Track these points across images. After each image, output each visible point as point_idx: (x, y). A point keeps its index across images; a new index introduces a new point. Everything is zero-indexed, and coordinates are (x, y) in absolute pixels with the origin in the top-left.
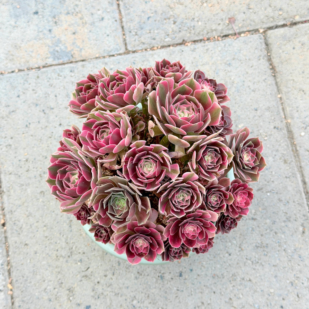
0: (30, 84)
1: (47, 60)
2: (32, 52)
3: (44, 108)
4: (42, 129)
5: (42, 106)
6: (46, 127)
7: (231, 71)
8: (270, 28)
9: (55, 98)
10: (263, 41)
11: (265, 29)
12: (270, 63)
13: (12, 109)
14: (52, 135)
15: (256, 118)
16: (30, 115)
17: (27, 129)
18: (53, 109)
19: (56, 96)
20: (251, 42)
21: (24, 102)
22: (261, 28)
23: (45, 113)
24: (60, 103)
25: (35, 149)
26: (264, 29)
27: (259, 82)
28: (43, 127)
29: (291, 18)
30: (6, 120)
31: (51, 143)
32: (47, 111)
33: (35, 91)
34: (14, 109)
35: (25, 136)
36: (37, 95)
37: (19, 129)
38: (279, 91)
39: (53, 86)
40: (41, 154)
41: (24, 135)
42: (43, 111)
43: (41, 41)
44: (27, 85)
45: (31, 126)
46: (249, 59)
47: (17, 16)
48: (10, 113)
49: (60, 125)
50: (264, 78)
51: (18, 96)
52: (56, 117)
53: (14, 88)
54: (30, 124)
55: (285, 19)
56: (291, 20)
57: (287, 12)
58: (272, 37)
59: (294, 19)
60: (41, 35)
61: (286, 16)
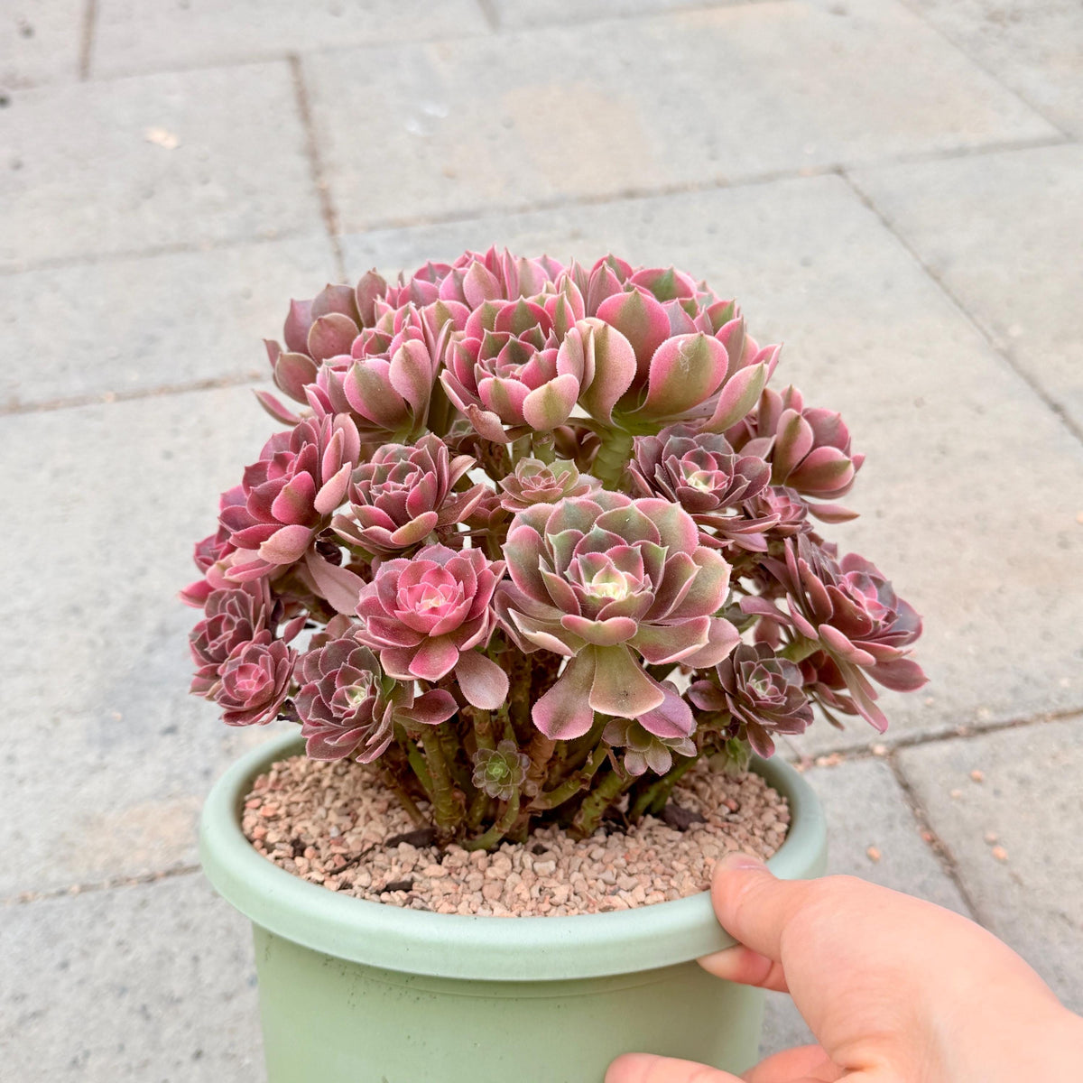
0: (112, 924)
1: (185, 851)
2: (139, 832)
3: (146, 1001)
4: (130, 1071)
5: (142, 992)
6: (146, 1063)
8: (907, 743)
9: (191, 964)
11: (891, 747)
13: (31, 1006)
16: (91, 1025)
17: (74, 1073)
18: (179, 1001)
19: (196, 959)
20: (851, 778)
21: (81, 982)
22: (878, 742)
23: (148, 1018)
24: (208, 979)
26: (887, 744)
28: (134, 1064)
29: (965, 713)
32: (156, 1011)
33: (124, 948)
34: (42, 1008)
36: (129, 957)
37: (45, 1072)
39: (191, 928)
42: (144, 1008)
43: (173, 803)
44: (99, 930)
45: (90, 1061)
46: (857, 828)
47: (107, 743)
48: (22, 1021)
49: (198, 1055)
50: (917, 880)
52: (188, 1026)
53: (52, 939)
54: (87, 1054)
55: (946, 717)
56: (967, 719)
57: (949, 699)
58: (919, 760)
59: (976, 718)
60: (176, 786)
61: (946, 708)
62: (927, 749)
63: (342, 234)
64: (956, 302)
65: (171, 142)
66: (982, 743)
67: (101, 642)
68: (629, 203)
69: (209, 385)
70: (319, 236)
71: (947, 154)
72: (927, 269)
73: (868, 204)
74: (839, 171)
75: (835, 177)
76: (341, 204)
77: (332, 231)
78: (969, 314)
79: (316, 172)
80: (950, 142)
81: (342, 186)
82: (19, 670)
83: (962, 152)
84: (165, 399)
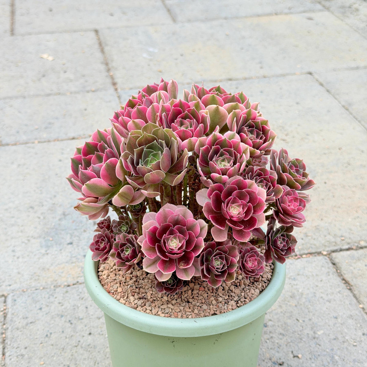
0: (56, 298)
1: (79, 278)
2: (62, 272)
3: (70, 319)
4: (66, 338)
5: (68, 316)
6: (72, 336)
7: (297, 285)
8: (334, 251)
9: (85, 309)
10: (328, 261)
11: (329, 252)
12: (342, 278)
13: (30, 320)
14: (78, 344)
15: (338, 325)
16: (52, 326)
17: (47, 339)
18: (82, 319)
19: (87, 308)
20: (315, 261)
21: (47, 314)
22: (324, 251)
23: (71, 324)
24: (91, 313)
25: (55, 358)
26: (327, 251)
27: (333, 293)
28: (68, 336)
29: (355, 242)
30: (21, 331)
31: (76, 352)
32: (74, 321)
33: (61, 304)
34: (34, 321)
35: (43, 345)
36: (63, 307)
37: (37, 338)
38: (359, 302)
39: (84, 299)
40: (62, 363)
41: (42, 345)
42: (70, 321)
43: (74, 264)
44: (52, 299)
45: (52, 336)
46: (317, 275)
47: (48, 247)
48: (27, 324)
49: (90, 334)
50: (338, 290)
51: (41, 309)
52: (86, 326)
53: (36, 302)
54: (51, 334)
55: (349, 244)
56: (356, 244)
57: (350, 238)
58: (338, 257)
59: (359, 244)
60: (74, 260)
61: (349, 241)
62: (342, 253)
63: (119, 90)
64: (354, 117)
65: (50, 58)
66: (361, 252)
67: (42, 218)
68: (230, 82)
69: (73, 138)
70: (111, 90)
71: (353, 69)
72: (344, 106)
73: (321, 85)
74: (310, 73)
75: (309, 75)
76: (118, 80)
77: (116, 90)
78: (359, 122)
79: (108, 70)
80: (353, 65)
81: (119, 76)
82: (13, 225)
83: (357, 68)
84: (58, 143)
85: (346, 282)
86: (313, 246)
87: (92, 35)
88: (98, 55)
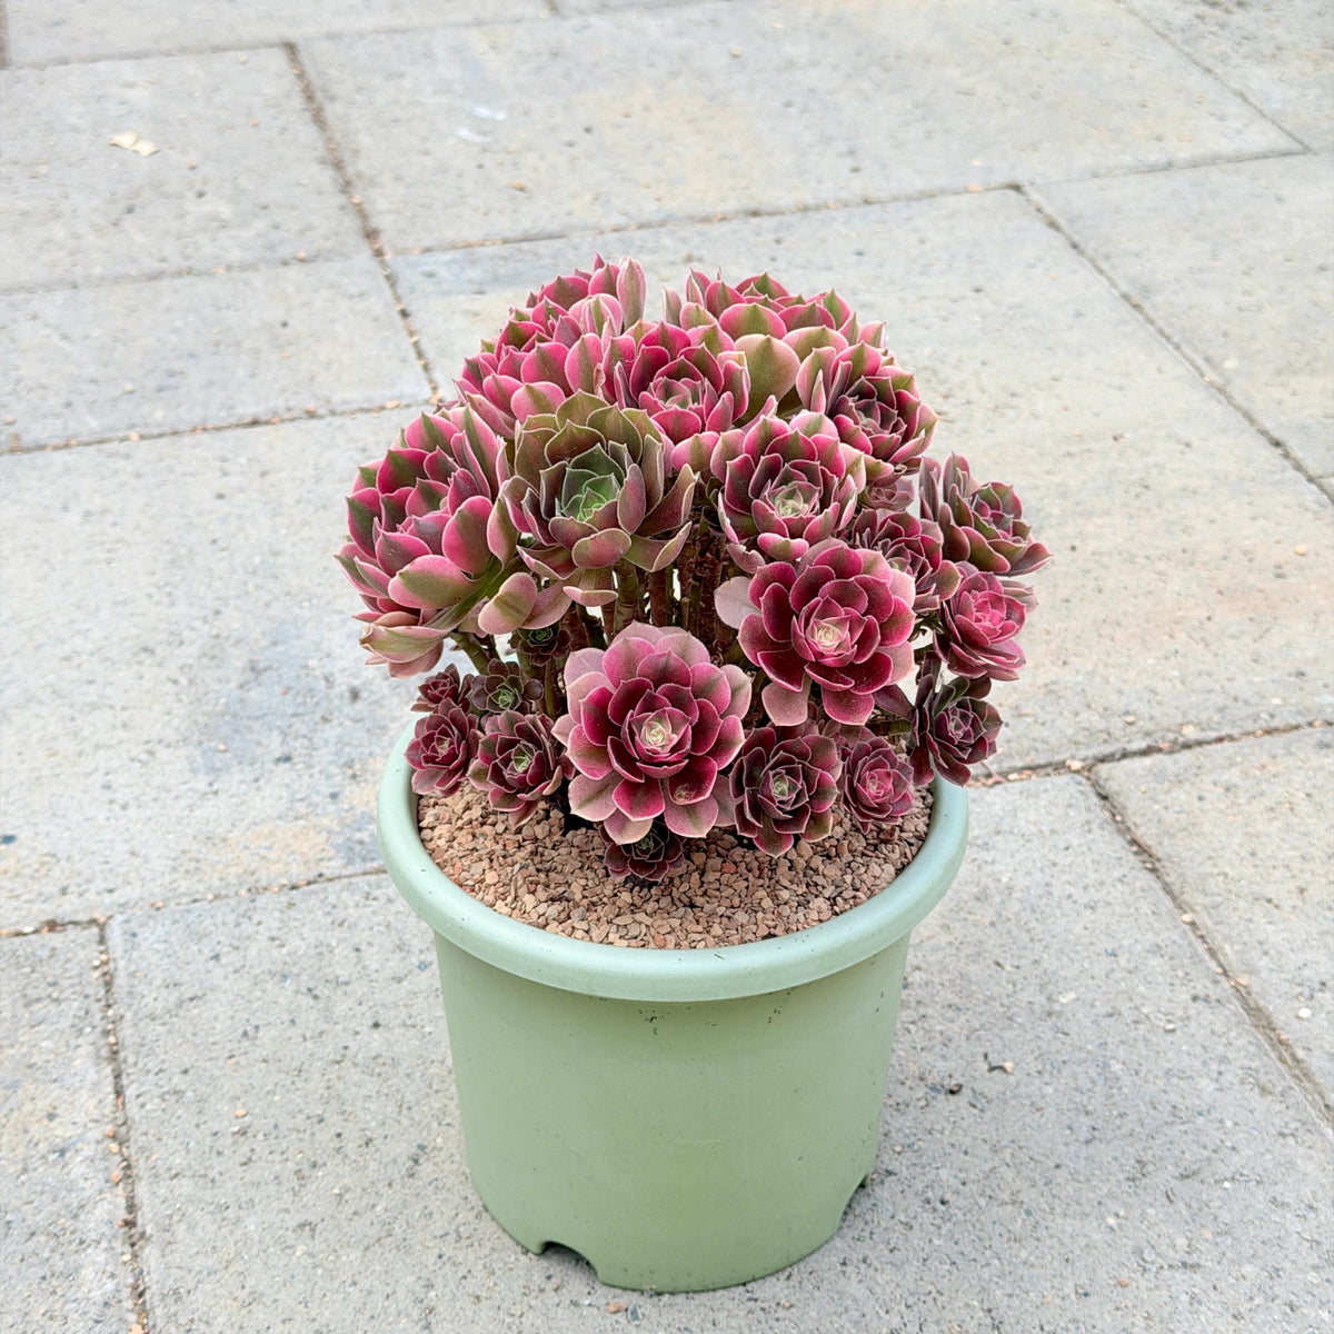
0: (259, 923)
1: (325, 863)
2: (269, 848)
3: (311, 985)
4: (305, 1039)
5: (304, 977)
6: (321, 1033)
7: (993, 862)
8: (1103, 760)
9: (354, 954)
10: (1087, 788)
11: (1089, 762)
12: (1128, 837)
13: (187, 991)
14: (344, 1056)
15: (1118, 975)
16: (255, 1006)
17: (246, 1043)
18: (347, 983)
19: (358, 950)
20: (1046, 791)
21: (236, 971)
22: (1073, 758)
23: (316, 997)
24: (374, 966)
25: (277, 1098)
26: (1084, 760)
27: (1102, 883)
28: (308, 1034)
29: (1169, 730)
30: (163, 1024)
31: (339, 1078)
32: (321, 991)
33: (277, 942)
34: (200, 993)
35: (237, 1063)
36: (284, 950)
37: (214, 1044)
38: (1181, 907)
39: (346, 924)
40: (301, 1111)
41: (233, 1060)
42: (309, 990)
43: (302, 823)
44: (248, 928)
45: (260, 1034)
46: (1053, 832)
47: (214, 771)
48: (180, 1004)
49: (376, 1025)
50: (1116, 874)
51: (216, 957)
52: (360, 1004)
53: (202, 937)
54: (257, 1027)
55: (1148, 734)
56: (1171, 736)
57: (1152, 718)
58: (1116, 775)
59: (1182, 736)
60: (301, 808)
61: (1150, 726)
62: (1125, 762)
63: (388, 257)
64: (1161, 332)
65: (145, 148)
66: (1185, 757)
67: (184, 681)
68: (754, 221)
69: (255, 423)
70: (363, 257)
71: (1153, 169)
72: (1126, 297)
73: (1053, 225)
74: (1017, 188)
75: (1012, 193)
76: (382, 222)
77: (379, 253)
78: (1177, 347)
79: (346, 187)
80: (1154, 156)
81: (384, 205)
82: (94, 707)
83: (1169, 166)
84: (205, 438)
85: (1141, 849)
86: (1038, 745)
87: (278, 60)
88: (308, 132)
